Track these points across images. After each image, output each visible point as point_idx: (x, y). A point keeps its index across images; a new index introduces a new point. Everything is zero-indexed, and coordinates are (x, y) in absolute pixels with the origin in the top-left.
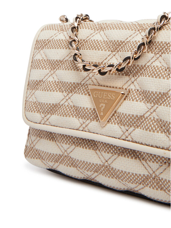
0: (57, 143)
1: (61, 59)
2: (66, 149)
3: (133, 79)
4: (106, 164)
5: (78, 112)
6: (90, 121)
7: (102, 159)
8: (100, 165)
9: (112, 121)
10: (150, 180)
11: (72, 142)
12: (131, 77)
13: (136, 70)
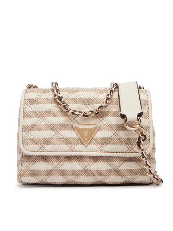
0: (49, 163)
1: (49, 110)
2: (56, 166)
3: (101, 119)
4: (86, 169)
5: (67, 141)
6: (76, 145)
7: (83, 166)
8: (82, 170)
9: (91, 143)
10: (113, 172)
11: (61, 160)
12: (100, 118)
13: (103, 114)
